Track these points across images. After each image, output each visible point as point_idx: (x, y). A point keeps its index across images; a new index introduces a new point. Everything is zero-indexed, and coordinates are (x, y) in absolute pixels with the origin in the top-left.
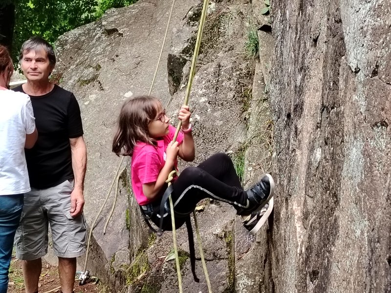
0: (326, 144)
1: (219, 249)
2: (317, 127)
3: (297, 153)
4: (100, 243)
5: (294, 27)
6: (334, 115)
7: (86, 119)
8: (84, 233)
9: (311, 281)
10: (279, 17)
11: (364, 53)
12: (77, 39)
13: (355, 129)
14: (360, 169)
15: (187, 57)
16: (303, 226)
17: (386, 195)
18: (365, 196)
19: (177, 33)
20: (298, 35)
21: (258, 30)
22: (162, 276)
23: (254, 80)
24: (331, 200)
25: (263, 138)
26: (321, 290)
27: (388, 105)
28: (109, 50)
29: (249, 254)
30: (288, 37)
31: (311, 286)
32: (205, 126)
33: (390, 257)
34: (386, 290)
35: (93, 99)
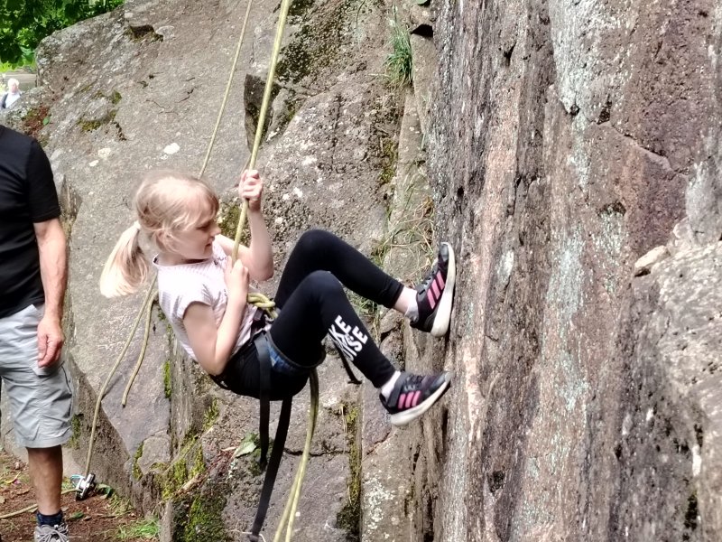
0: (522, 243)
1: (333, 435)
2: (508, 213)
3: (472, 260)
4: (115, 423)
5: (471, 29)
6: (536, 191)
7: (91, 193)
9: (491, 491)
10: (447, 10)
11: (587, 79)
12: (76, 44)
13: (569, 216)
14: (577, 288)
15: (281, 81)
16: (479, 393)
17: (616, 335)
18: (584, 338)
19: (263, 35)
20: (479, 45)
21: (411, 33)
22: (228, 485)
23: (402, 126)
24: (527, 345)
25: (416, 233)
26: (507, 507)
27: (626, 173)
28: (137, 65)
29: (388, 444)
30: (461, 47)
31: (491, 501)
32: (311, 209)
33: (619, 446)
34: (612, 505)
35: (105, 156)
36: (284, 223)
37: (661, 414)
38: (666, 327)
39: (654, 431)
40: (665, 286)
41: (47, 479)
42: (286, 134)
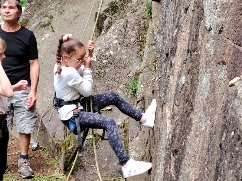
0: (189, 73)
2: (184, 63)
3: (170, 78)
4: (46, 126)
6: (194, 56)
7: (42, 49)
8: (36, 119)
9: (174, 156)
11: (215, 19)
13: (206, 65)
14: (207, 89)
15: (107, 14)
16: (171, 123)
17: (221, 106)
18: (209, 106)
20: (176, 6)
22: (83, 148)
23: (148, 32)
24: (189, 108)
25: (151, 68)
26: (179, 162)
27: (227, 51)
28: (59, 6)
29: (138, 138)
30: (170, 6)
31: (173, 159)
32: (116, 58)
33: (221, 143)
34: (217, 163)
35: (47, 37)
36: (106, 62)
37: (236, 133)
38: (240, 104)
39: (234, 139)
40: (240, 90)
41: (25, 144)
42: (108, 32)
